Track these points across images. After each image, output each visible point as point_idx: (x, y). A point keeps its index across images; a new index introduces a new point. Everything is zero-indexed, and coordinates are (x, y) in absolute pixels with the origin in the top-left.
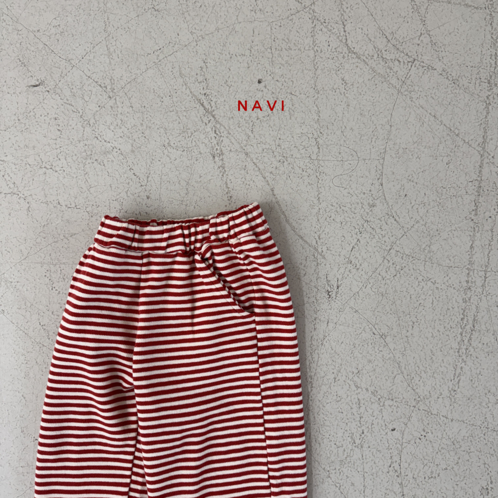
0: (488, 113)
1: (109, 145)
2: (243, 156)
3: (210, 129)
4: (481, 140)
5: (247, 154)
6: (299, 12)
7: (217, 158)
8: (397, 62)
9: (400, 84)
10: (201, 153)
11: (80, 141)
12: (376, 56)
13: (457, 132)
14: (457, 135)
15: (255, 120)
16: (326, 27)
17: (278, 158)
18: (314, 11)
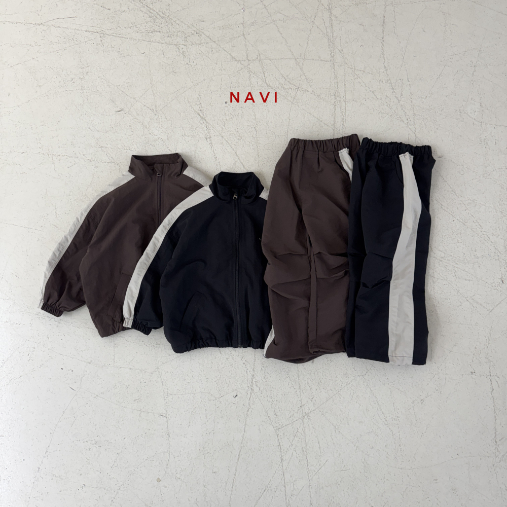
0: (335, 110)
1: (156, 137)
2: (221, 138)
3: (204, 126)
4: (333, 123)
5: (222, 137)
6: (242, 69)
7: (208, 140)
8: (290, 90)
9: (293, 99)
10: (200, 138)
11: (142, 136)
12: (280, 87)
13: (321, 120)
14: (321, 121)
15: (225, 121)
16: (256, 75)
17: (238, 138)
18: (249, 68)
